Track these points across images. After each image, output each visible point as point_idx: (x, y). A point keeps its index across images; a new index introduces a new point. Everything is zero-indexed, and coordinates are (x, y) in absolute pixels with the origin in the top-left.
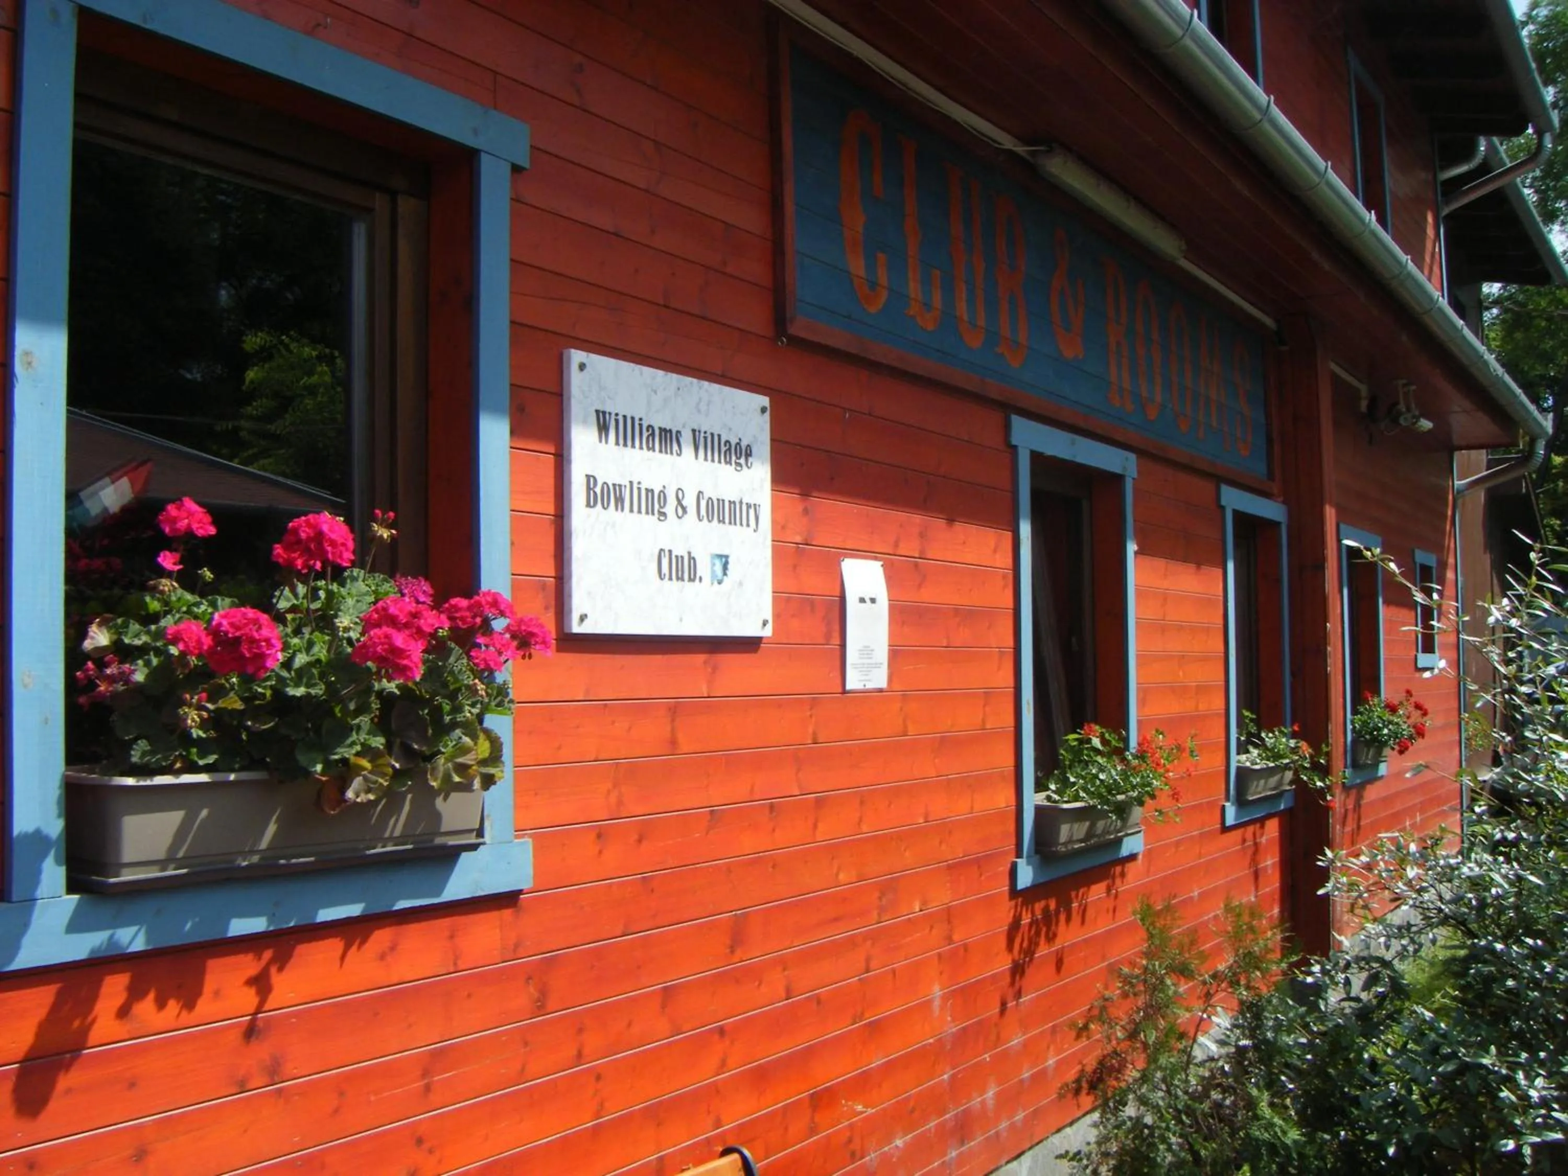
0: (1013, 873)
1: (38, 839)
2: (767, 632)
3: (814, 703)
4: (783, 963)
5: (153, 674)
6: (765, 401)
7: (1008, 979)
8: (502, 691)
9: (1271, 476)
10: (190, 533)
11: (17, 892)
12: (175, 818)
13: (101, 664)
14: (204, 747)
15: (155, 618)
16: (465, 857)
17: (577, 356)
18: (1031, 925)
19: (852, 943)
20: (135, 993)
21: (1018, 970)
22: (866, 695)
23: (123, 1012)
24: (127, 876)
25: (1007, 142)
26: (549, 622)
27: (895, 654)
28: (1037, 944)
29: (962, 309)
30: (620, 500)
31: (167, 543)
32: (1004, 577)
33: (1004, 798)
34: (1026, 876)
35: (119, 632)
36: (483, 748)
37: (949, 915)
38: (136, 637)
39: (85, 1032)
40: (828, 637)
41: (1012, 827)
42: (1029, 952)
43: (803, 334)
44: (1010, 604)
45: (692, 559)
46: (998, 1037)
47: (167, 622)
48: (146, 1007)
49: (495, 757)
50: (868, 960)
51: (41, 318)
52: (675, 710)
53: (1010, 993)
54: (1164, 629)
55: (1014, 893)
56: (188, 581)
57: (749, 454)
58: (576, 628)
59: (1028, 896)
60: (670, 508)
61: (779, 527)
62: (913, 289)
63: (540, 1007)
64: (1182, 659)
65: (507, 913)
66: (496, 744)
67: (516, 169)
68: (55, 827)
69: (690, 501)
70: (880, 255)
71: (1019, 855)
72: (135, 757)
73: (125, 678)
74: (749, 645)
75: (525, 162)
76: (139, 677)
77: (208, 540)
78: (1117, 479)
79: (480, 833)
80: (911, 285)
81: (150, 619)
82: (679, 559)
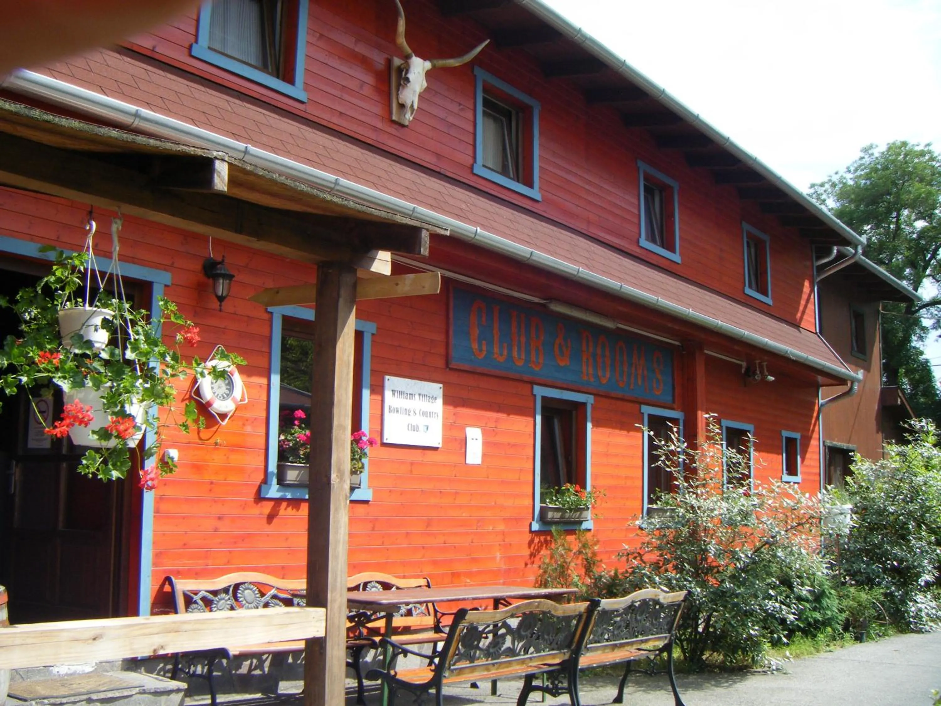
0: (530, 525)
1: (272, 472)
2: (440, 446)
3: (455, 466)
4: (444, 535)
5: (293, 444)
6: (441, 385)
7: (528, 557)
8: (365, 454)
9: (674, 402)
10: (300, 417)
11: (269, 483)
12: (297, 472)
13: (284, 442)
14: (303, 459)
15: (293, 434)
16: (356, 490)
17: (387, 377)
18: (539, 542)
19: (467, 534)
20: (288, 506)
21: (532, 555)
22: (474, 466)
23: (286, 509)
24: (288, 482)
25: (536, 300)
26: (378, 440)
27: (484, 455)
28: (542, 549)
29: (515, 354)
30: (398, 411)
31: (296, 419)
32: (530, 435)
33: (528, 502)
34: (536, 526)
35: (286, 436)
36: (360, 465)
37: (503, 533)
38: (289, 437)
39: (279, 511)
40: (461, 449)
41: (531, 511)
42: (538, 551)
43: (455, 367)
44: (532, 443)
45: (417, 426)
46: (523, 574)
47: (296, 435)
48: (290, 509)
49: (363, 467)
50: (472, 540)
51: (276, 373)
52: (412, 464)
53: (529, 562)
54: (607, 455)
55: (531, 532)
56: (300, 427)
57: (436, 398)
58: (385, 441)
59: (537, 533)
60: (412, 413)
61: (445, 419)
62: (496, 350)
63: (373, 529)
64: (617, 466)
65: (366, 506)
66: (363, 464)
67: (373, 334)
68: (275, 471)
69: (417, 412)
70: (484, 342)
71: (533, 520)
72: (290, 460)
73: (288, 445)
74: (436, 449)
75: (375, 332)
76: (291, 445)
77: (304, 419)
78: (584, 405)
79: (360, 485)
80: (495, 349)
81: (292, 434)
82: (414, 426)
